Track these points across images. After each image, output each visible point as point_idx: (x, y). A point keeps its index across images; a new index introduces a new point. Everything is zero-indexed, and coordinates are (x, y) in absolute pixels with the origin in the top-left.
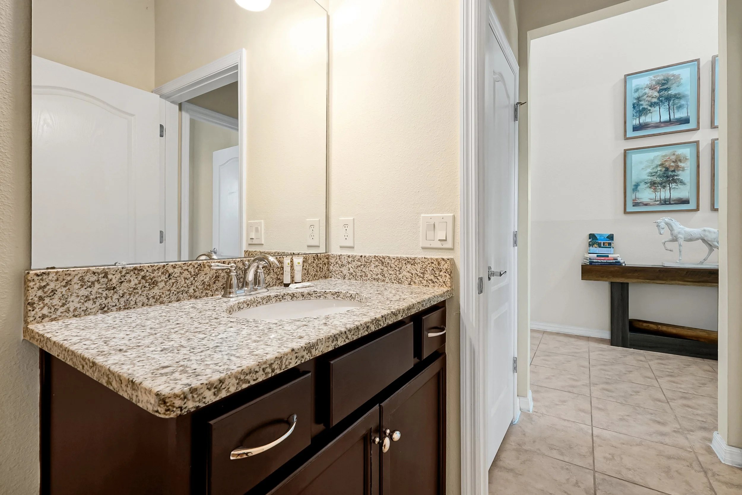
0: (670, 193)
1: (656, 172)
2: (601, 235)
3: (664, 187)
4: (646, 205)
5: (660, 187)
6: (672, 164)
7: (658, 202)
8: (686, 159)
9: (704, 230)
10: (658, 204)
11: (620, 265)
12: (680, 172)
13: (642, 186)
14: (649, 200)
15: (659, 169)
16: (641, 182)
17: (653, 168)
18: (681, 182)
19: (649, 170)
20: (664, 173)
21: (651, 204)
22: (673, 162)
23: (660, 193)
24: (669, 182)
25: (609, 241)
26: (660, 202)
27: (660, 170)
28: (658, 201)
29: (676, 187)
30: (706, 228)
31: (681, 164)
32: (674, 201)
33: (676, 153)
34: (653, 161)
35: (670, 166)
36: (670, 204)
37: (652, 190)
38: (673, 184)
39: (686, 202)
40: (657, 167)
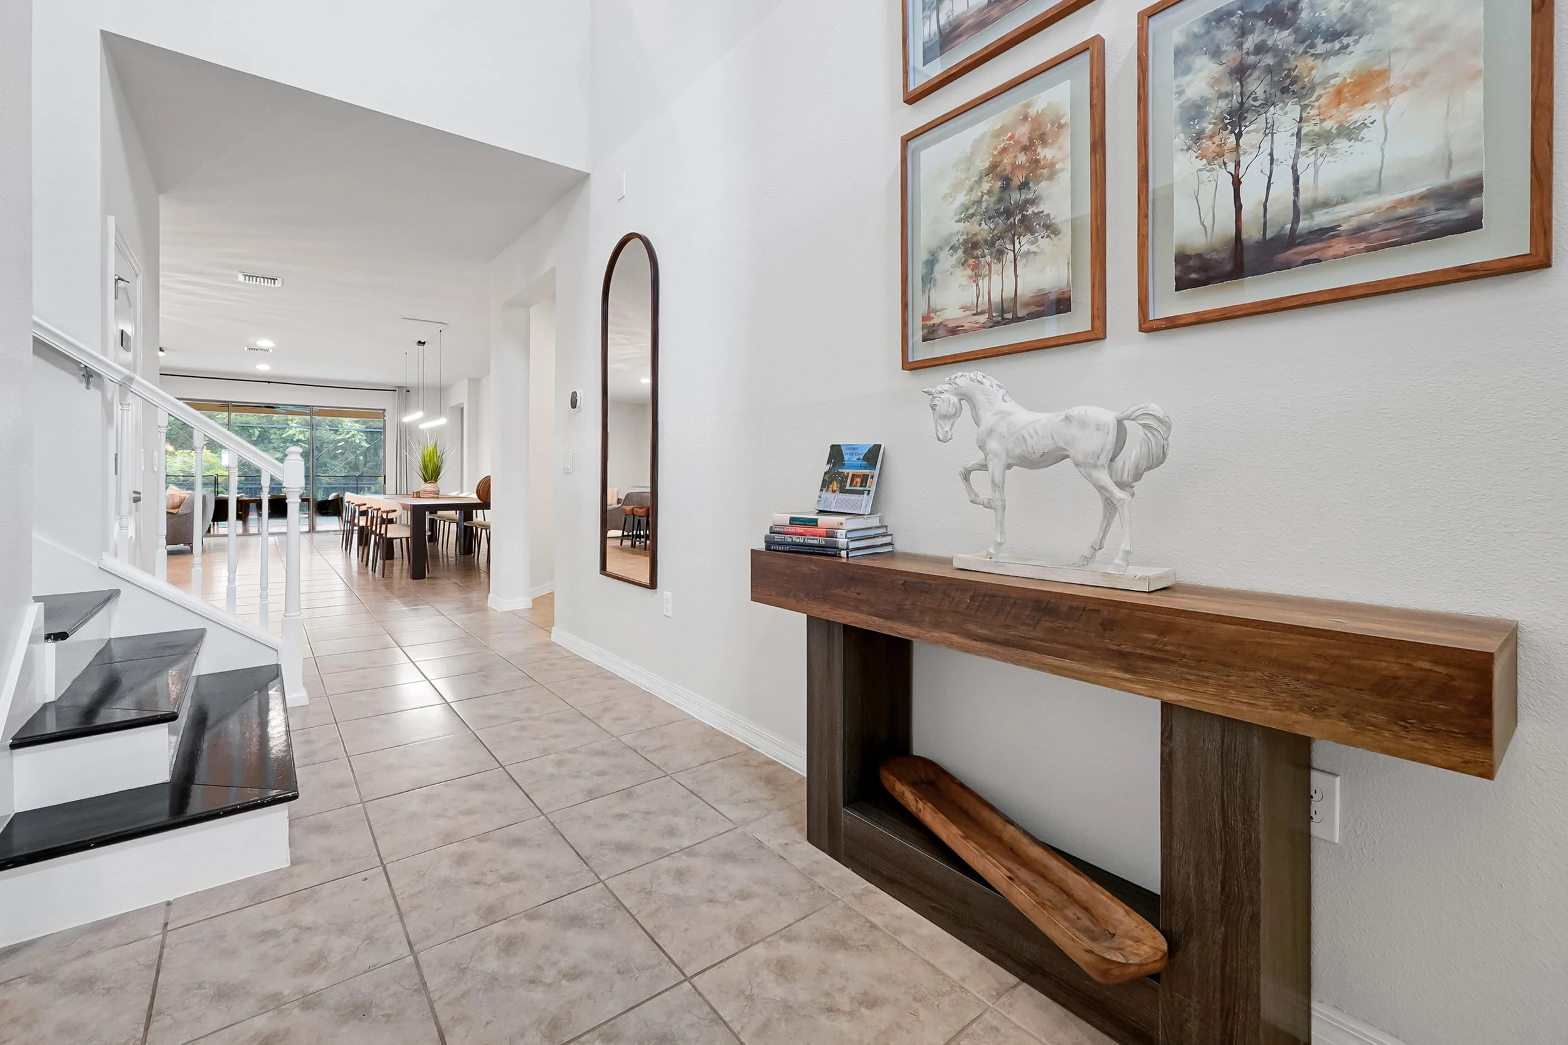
0: (1016, 277)
1: (979, 202)
2: (853, 448)
3: (1000, 253)
4: (954, 331)
5: (988, 258)
6: (1022, 158)
7: (983, 319)
8: (1061, 126)
9: (1068, 419)
10: (984, 326)
11: (835, 556)
12: (1043, 184)
13: (947, 261)
14: (961, 313)
15: (986, 186)
16: (941, 248)
17: (971, 189)
18: (1047, 227)
19: (961, 198)
20: (1000, 200)
21: (967, 326)
22: (1024, 149)
23: (990, 279)
24: (1012, 233)
25: (866, 468)
26: (991, 317)
27: (990, 192)
28: (982, 313)
29: (1033, 248)
30: (1077, 411)
31: (1046, 153)
32: (1026, 305)
33: (1032, 112)
34: (969, 160)
35: (1015, 167)
36: (1017, 319)
37: (969, 272)
38: (1023, 240)
39: (1062, 305)
40: (979, 182)
